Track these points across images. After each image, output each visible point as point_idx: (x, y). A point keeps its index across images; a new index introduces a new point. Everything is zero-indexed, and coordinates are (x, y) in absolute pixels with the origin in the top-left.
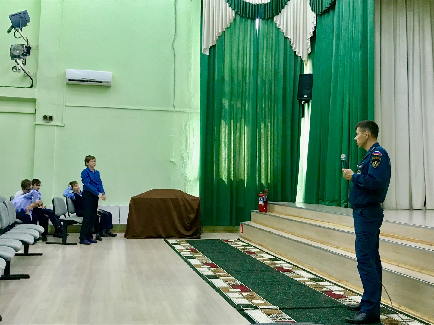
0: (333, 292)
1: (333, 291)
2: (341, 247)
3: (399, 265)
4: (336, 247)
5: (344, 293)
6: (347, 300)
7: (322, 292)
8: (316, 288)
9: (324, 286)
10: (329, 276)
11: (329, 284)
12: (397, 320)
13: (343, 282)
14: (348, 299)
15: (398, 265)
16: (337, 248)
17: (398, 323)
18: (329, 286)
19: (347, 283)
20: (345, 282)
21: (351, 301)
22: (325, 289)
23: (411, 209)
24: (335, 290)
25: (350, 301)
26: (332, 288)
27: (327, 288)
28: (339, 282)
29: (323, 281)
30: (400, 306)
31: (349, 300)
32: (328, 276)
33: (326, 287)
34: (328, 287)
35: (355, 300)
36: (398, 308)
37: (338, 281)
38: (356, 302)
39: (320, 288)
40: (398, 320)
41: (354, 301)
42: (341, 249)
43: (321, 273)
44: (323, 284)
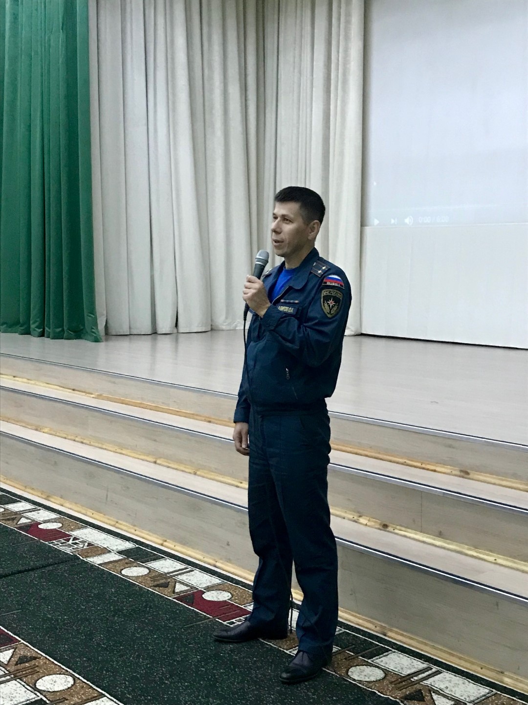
0: (40, 526)
1: (40, 524)
2: (46, 427)
3: (158, 461)
4: (34, 427)
5: (61, 525)
6: (71, 542)
7: (21, 528)
8: (5, 520)
9: (19, 514)
10: (26, 487)
11: (29, 506)
12: (166, 574)
13: (55, 499)
14: (72, 539)
15: (155, 462)
16: (36, 430)
17: (169, 580)
18: (30, 511)
19: (62, 500)
20: (59, 498)
21: (77, 541)
22: (23, 521)
23: (155, 332)
24: (42, 519)
25: (76, 544)
26: (35, 516)
27: (27, 518)
28: (47, 499)
29: (15, 502)
30: (165, 541)
31: (74, 542)
32: (23, 488)
33: (24, 515)
34: (29, 514)
35: (85, 539)
36: (162, 545)
37: (44, 497)
38: (86, 544)
39: (13, 519)
40: (168, 573)
41: (83, 542)
42: (45, 433)
43: (8, 482)
44: (16, 509)
